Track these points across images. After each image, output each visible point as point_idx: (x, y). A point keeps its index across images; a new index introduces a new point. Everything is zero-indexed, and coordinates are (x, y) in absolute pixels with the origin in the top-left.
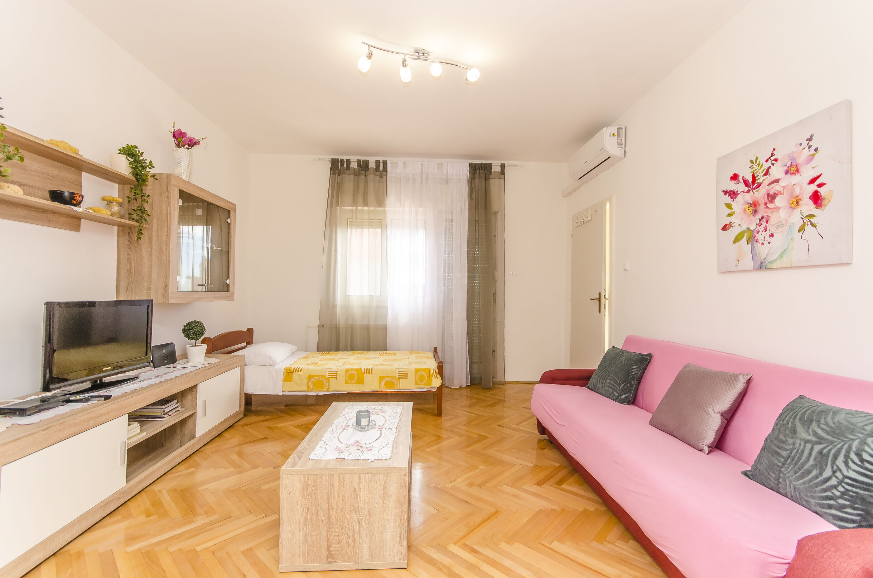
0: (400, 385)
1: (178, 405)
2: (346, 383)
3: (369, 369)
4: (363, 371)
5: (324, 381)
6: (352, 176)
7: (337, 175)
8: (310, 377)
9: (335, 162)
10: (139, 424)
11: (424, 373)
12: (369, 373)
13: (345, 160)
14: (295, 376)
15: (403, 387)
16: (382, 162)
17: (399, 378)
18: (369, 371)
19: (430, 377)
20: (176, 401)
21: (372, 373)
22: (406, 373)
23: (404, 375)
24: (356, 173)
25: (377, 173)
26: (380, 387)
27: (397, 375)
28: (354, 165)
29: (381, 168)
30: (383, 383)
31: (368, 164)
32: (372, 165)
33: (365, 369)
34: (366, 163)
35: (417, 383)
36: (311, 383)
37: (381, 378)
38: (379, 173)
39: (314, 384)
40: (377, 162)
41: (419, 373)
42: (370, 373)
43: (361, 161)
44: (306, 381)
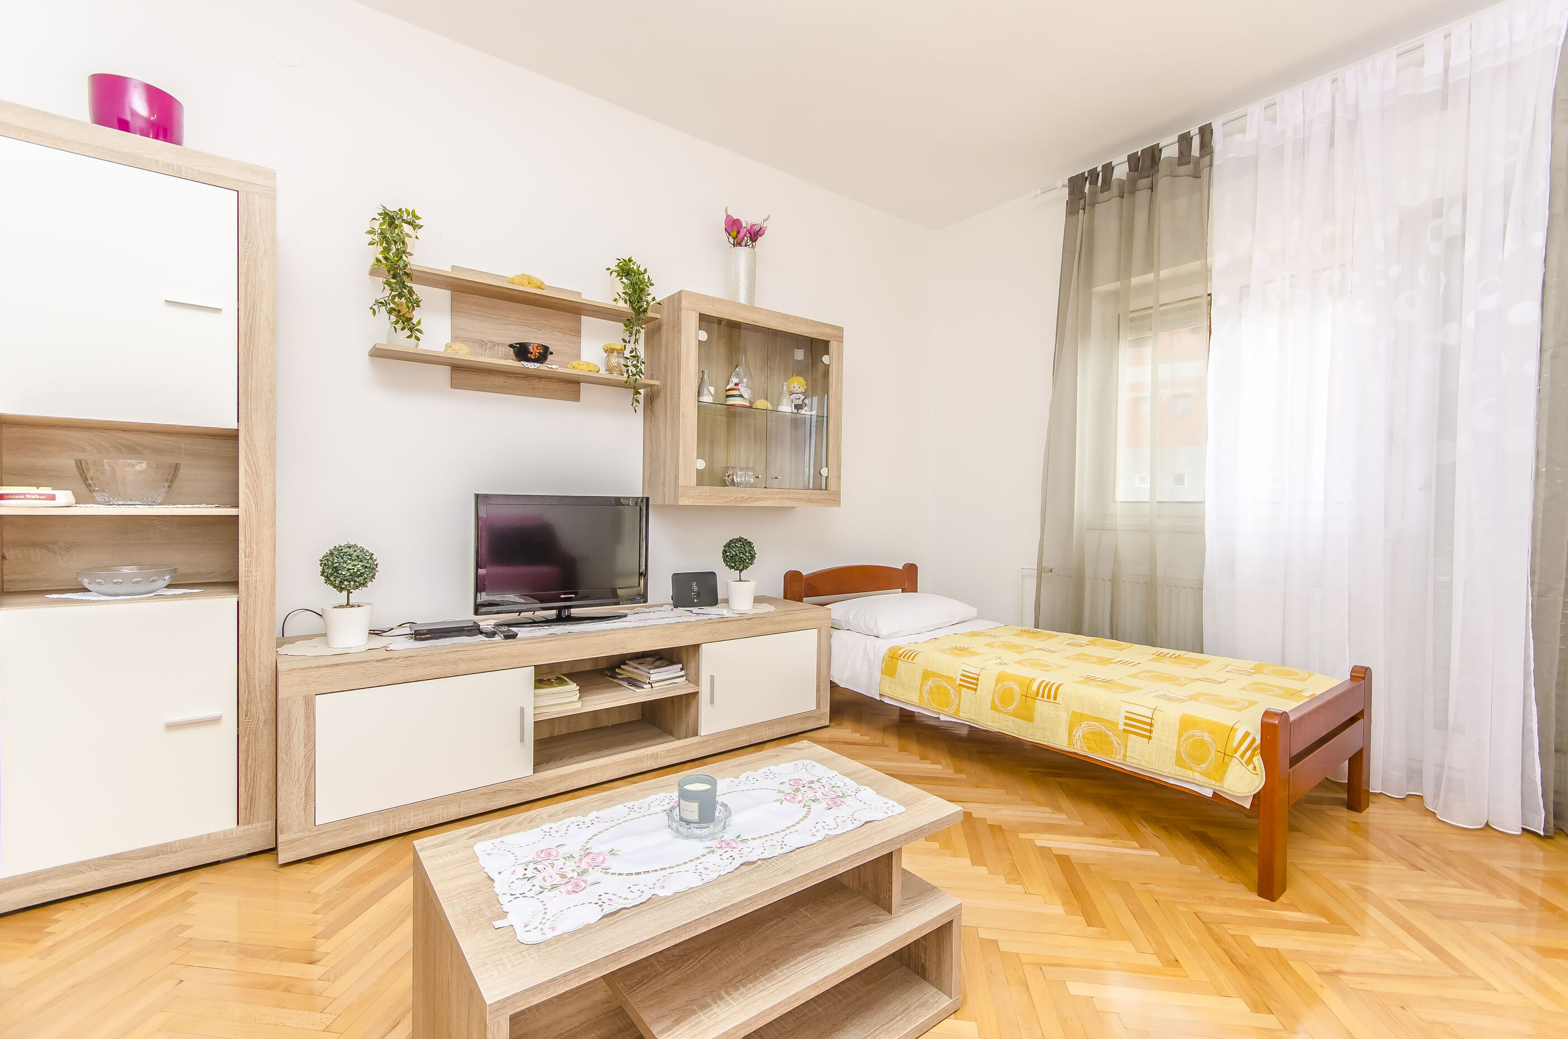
0: (1126, 751)
1: (683, 673)
2: (994, 707)
3: (1053, 684)
4: (1034, 688)
5: (952, 691)
6: (1116, 201)
7: (1081, 211)
8: (927, 675)
9: (1076, 184)
10: (578, 688)
11: (1207, 737)
12: (1049, 697)
13: (1099, 169)
14: (902, 666)
15: (1135, 761)
16: (1197, 131)
17: (1125, 731)
18: (1050, 693)
19: (1226, 756)
20: (680, 666)
21: (1055, 698)
22: (1149, 721)
23: (1144, 728)
24: (1128, 190)
25: (1184, 169)
26: (1070, 743)
27: (1122, 721)
28: (1121, 172)
29: (1195, 151)
30: (1078, 733)
31: (1156, 154)
32: (1170, 151)
33: (1043, 681)
34: (1153, 153)
35: (1180, 762)
36: (926, 688)
37: (1077, 719)
38: (1191, 166)
39: (931, 692)
40: (1185, 140)
41: (1191, 732)
42: (1052, 697)
43: (1139, 154)
44: (918, 681)
